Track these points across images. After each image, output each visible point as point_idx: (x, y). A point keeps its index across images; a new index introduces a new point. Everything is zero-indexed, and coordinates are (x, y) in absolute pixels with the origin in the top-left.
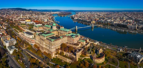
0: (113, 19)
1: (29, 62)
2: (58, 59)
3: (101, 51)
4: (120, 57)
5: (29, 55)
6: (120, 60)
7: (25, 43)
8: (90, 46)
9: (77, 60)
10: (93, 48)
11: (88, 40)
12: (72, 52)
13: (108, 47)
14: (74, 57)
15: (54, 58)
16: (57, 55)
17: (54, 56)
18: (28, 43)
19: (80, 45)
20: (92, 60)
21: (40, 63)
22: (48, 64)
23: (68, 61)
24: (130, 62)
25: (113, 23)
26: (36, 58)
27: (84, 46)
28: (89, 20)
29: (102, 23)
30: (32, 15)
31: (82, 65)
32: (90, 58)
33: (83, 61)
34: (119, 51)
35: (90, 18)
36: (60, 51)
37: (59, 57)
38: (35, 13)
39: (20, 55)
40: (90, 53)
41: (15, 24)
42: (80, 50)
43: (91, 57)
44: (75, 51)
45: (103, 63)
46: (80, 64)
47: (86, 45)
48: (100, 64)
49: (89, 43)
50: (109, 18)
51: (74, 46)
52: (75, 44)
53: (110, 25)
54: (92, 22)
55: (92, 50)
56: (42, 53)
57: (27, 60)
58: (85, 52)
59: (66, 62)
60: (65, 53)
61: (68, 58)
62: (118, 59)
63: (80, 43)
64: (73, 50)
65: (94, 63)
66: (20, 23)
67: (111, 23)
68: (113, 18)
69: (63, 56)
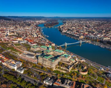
0: (105, 33)
1: (39, 75)
2: (58, 71)
3: (85, 68)
4: (99, 74)
5: (37, 71)
6: (98, 76)
7: (30, 63)
8: (78, 64)
9: (70, 71)
10: (80, 65)
11: (77, 59)
12: (66, 67)
13: (91, 65)
14: (68, 70)
15: (54, 70)
16: (57, 69)
17: (54, 69)
18: (32, 62)
19: (71, 62)
20: (79, 72)
21: (46, 74)
22: (52, 74)
23: (64, 72)
24: (106, 79)
25: (102, 39)
26: (43, 72)
27: (74, 63)
28: (77, 34)
29: (90, 39)
30: (16, 28)
31: (72, 74)
32: (77, 71)
33: (73, 72)
34: (101, 69)
35: (78, 32)
36: (58, 66)
37: (58, 70)
38: (19, 24)
39: (30, 72)
40: (78, 68)
41: (7, 45)
42: (71, 66)
43: (79, 71)
44: (68, 66)
45: (86, 75)
46: (71, 74)
47: (75, 63)
48: (84, 75)
49: (77, 61)
50: (99, 32)
51: (67, 63)
52: (67, 62)
53: (99, 41)
54: (80, 37)
55: (79, 67)
56: (46, 69)
57: (37, 74)
58: (75, 67)
59: (63, 73)
60: (61, 68)
61: (64, 70)
62: (97, 75)
63: (71, 61)
64: (67, 66)
65: (80, 74)
66: (13, 43)
67: (101, 39)
68: (104, 31)
69: (61, 69)
